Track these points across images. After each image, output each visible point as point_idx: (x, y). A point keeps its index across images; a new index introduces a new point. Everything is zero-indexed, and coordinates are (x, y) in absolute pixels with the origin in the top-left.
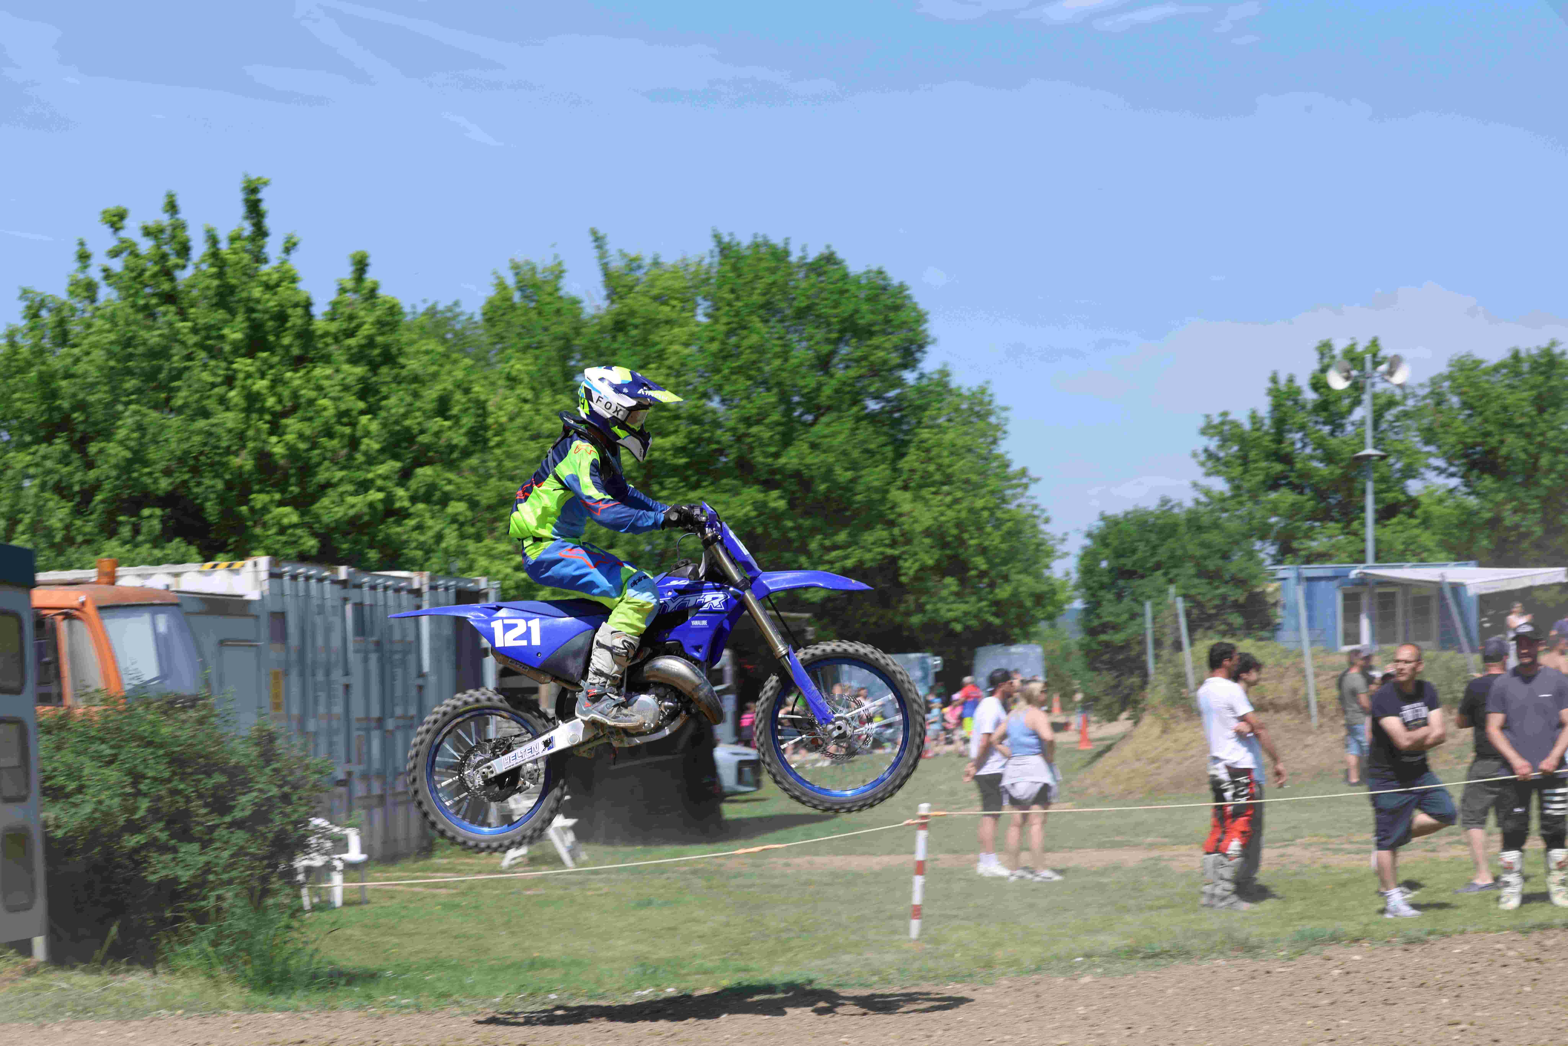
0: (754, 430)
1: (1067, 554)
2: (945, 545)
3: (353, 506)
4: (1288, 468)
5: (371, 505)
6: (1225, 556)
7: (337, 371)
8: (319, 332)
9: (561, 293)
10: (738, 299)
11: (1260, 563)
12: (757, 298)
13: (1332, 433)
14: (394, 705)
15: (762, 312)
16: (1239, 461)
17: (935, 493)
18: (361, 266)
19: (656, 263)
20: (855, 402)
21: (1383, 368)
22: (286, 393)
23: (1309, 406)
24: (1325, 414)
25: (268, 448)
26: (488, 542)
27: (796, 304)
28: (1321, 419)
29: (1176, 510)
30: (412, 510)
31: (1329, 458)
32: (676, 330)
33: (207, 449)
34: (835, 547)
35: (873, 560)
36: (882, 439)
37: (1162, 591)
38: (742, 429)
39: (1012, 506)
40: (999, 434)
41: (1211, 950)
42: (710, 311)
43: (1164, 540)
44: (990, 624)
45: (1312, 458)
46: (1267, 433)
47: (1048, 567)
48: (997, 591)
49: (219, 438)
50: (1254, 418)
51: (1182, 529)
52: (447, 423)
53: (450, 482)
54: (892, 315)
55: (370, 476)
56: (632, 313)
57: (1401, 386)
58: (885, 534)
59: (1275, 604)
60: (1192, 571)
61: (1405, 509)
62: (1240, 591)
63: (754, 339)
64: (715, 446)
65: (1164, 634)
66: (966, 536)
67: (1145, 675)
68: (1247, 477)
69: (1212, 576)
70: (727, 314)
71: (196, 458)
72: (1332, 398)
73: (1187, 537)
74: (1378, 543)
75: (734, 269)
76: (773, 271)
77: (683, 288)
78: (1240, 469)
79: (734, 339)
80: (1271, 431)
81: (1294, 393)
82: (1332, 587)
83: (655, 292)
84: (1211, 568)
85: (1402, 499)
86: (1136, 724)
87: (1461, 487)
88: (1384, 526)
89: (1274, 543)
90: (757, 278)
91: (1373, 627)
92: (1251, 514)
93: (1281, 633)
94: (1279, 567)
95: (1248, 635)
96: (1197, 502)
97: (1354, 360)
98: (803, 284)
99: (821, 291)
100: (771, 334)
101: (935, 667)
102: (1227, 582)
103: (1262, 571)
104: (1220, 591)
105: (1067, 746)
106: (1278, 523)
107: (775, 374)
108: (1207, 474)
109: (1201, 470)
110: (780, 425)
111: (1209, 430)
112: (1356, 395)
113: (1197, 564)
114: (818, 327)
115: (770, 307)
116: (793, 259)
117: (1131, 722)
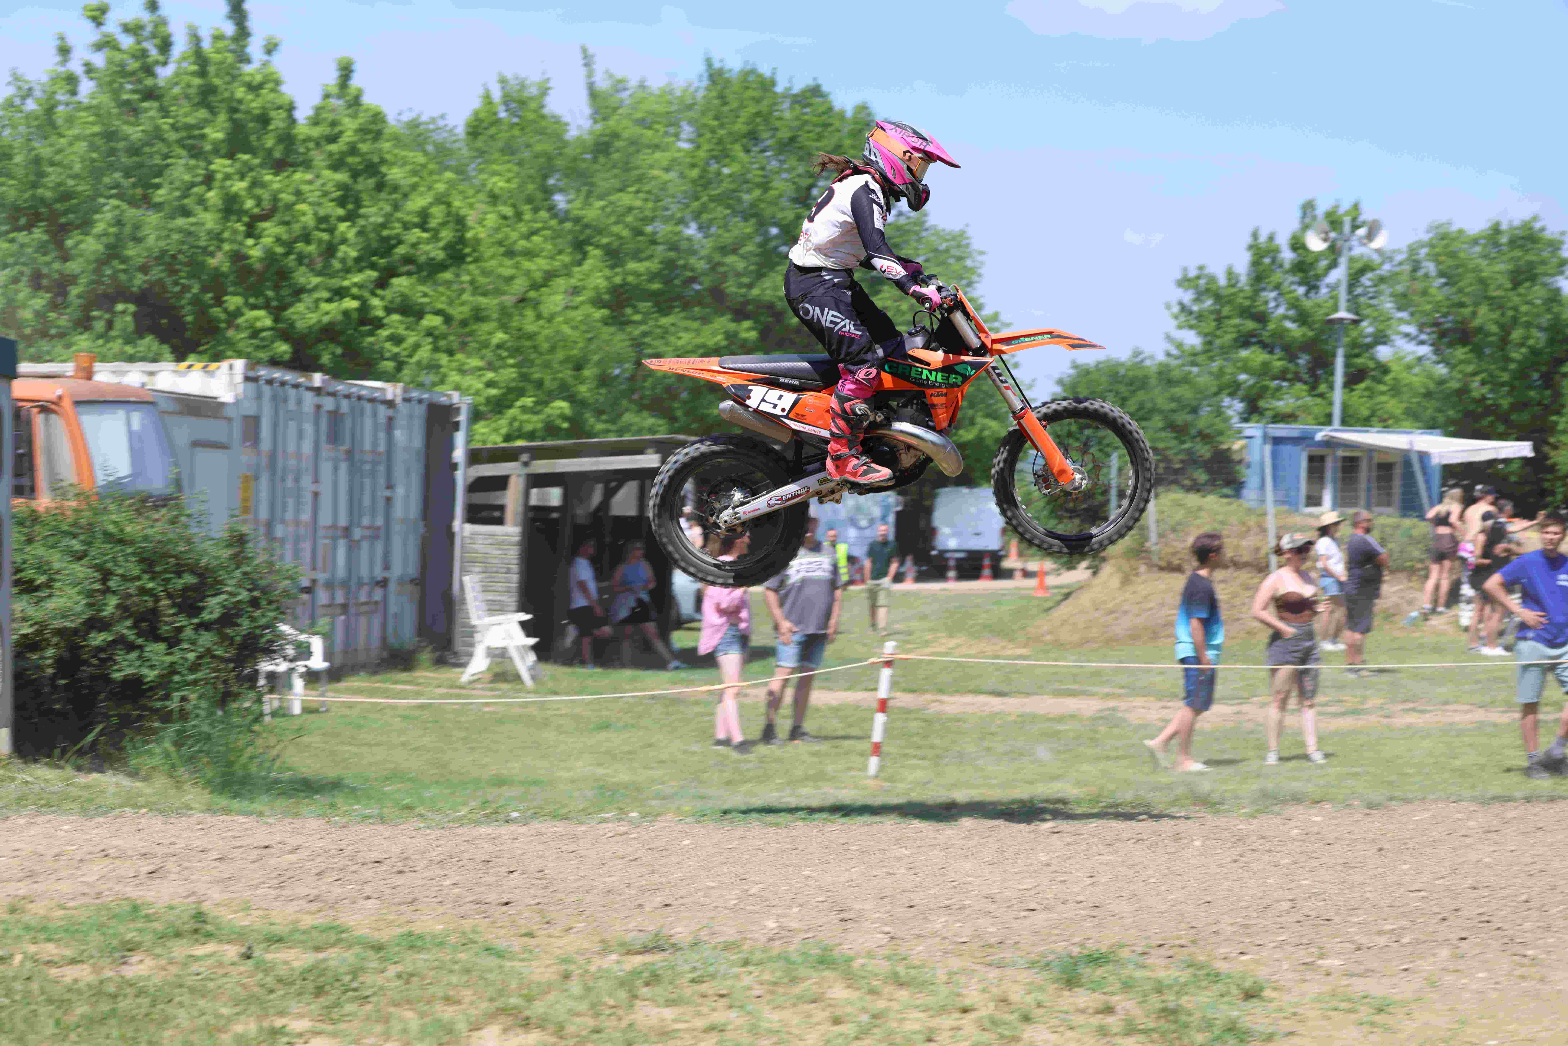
0: (731, 259)
3: (327, 313)
4: (1260, 326)
5: (346, 313)
6: (1195, 410)
7: (318, 176)
8: (301, 137)
9: (546, 111)
10: (722, 126)
11: (1227, 420)
12: (740, 127)
13: (1307, 295)
14: (361, 516)
15: (744, 141)
16: (1213, 316)
18: (346, 71)
19: (642, 86)
21: (1362, 232)
22: (266, 195)
23: (1287, 265)
24: (1302, 275)
25: (244, 250)
26: (459, 356)
27: (780, 135)
28: (1297, 280)
29: (1148, 363)
30: (386, 321)
31: (1302, 318)
32: (658, 155)
33: (185, 247)
38: (717, 257)
40: (975, 277)
42: (693, 137)
43: (1135, 391)
46: (1243, 290)
49: (198, 238)
50: (1230, 274)
51: (1153, 382)
52: (425, 235)
53: (425, 295)
55: (346, 283)
56: (615, 135)
57: (1379, 251)
59: (1240, 462)
60: (1160, 425)
61: (1373, 374)
62: (1206, 447)
63: (735, 168)
64: (689, 274)
68: (1219, 333)
69: (1179, 431)
70: (709, 141)
71: (174, 257)
72: (1309, 259)
73: (1157, 391)
74: (1345, 407)
75: (721, 96)
76: (758, 101)
77: (668, 113)
78: (1214, 324)
79: (714, 167)
80: (1247, 288)
81: (1273, 251)
82: (1297, 449)
83: (639, 115)
84: (1179, 423)
85: (1371, 365)
86: (1095, 573)
87: (1430, 355)
88: (1352, 390)
89: (1242, 401)
90: (742, 106)
91: (1335, 490)
92: (1221, 371)
93: (1245, 492)
94: (1246, 425)
95: (1212, 492)
96: (1169, 354)
97: (1334, 223)
98: (788, 115)
99: (805, 123)
100: (752, 164)
101: (897, 506)
102: (1193, 438)
103: (1229, 428)
104: (1186, 446)
105: (1022, 592)
106: (1247, 381)
107: (754, 205)
108: (1180, 327)
109: (1175, 323)
110: (756, 255)
111: (1185, 282)
112: (1332, 257)
113: (1166, 417)
114: (800, 159)
115: (753, 136)
116: (779, 89)
117: (1090, 571)
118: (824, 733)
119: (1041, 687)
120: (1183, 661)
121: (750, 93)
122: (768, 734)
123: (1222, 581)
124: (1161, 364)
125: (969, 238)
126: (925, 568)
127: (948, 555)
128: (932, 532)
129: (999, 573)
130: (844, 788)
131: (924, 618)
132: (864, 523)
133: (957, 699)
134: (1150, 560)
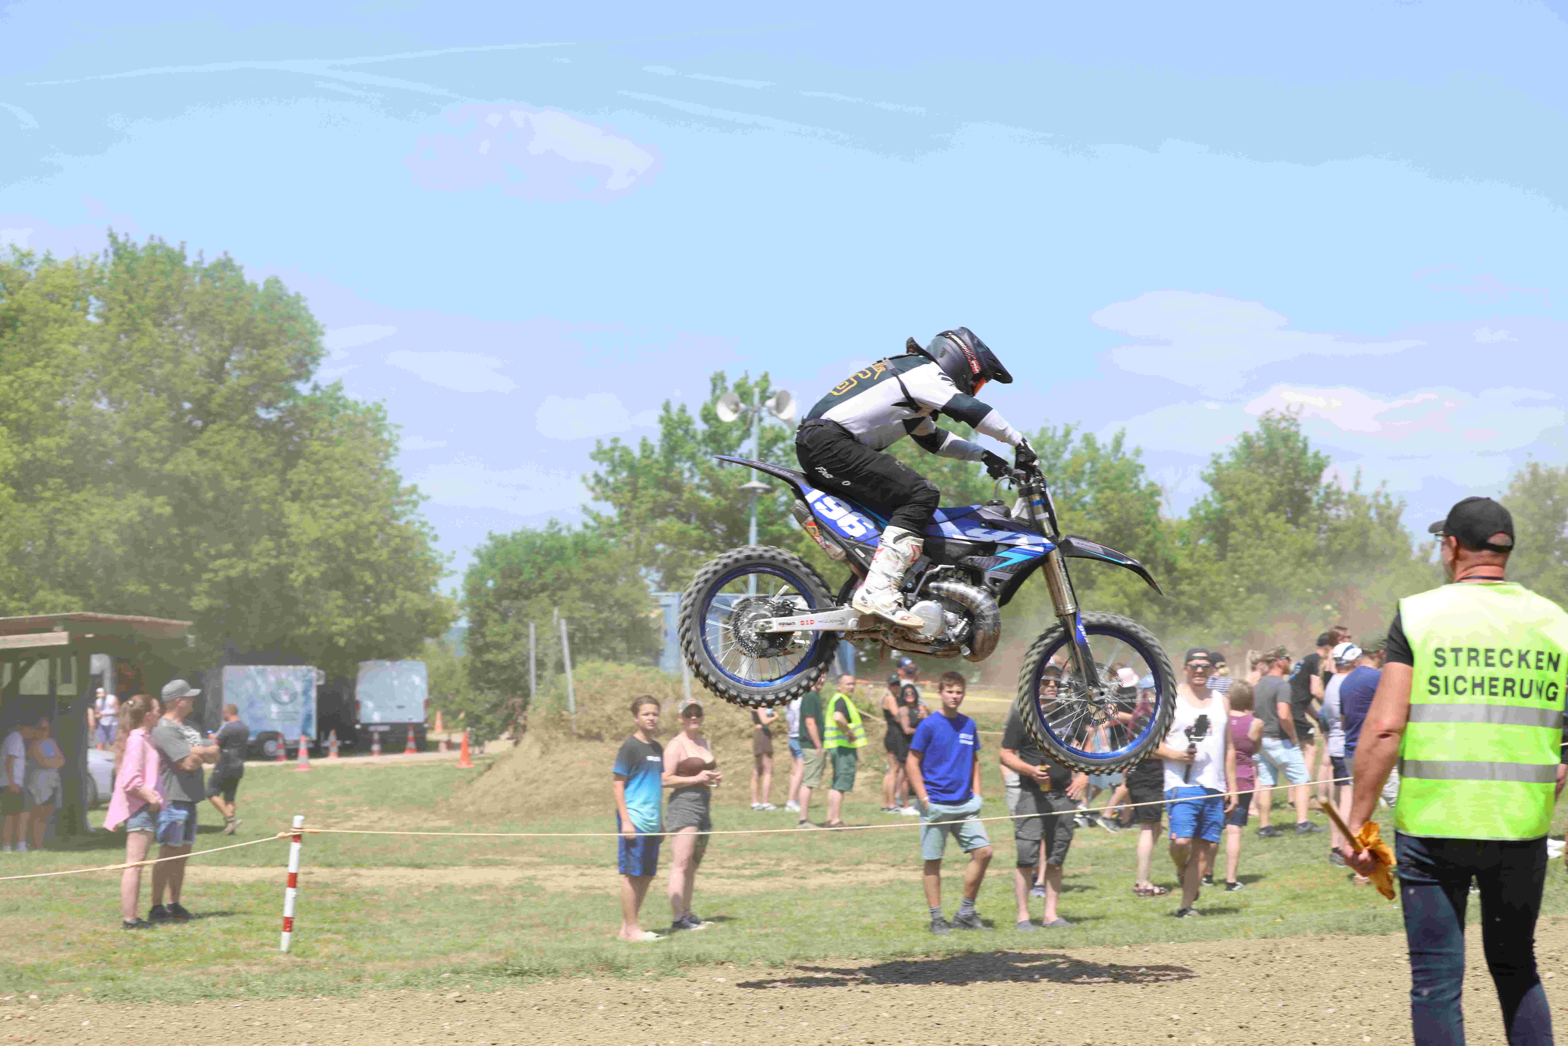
0: (141, 434)
1: (452, 573)
2: (331, 559)
4: (675, 496)
6: (611, 580)
10: (131, 300)
11: (645, 589)
12: (150, 301)
13: (720, 465)
15: (154, 315)
16: (629, 488)
17: (323, 506)
20: (245, 411)
21: (771, 403)
23: (699, 437)
24: (713, 445)
27: (190, 309)
28: (709, 450)
31: (717, 488)
32: (66, 329)
34: (219, 556)
35: (258, 570)
36: (272, 449)
37: (545, 613)
38: (129, 432)
39: (402, 522)
40: (391, 450)
41: (579, 969)
42: (100, 310)
43: (551, 562)
44: (374, 640)
46: (657, 461)
47: (435, 585)
48: (383, 606)
50: (645, 445)
51: (570, 552)
54: (286, 325)
57: (787, 420)
58: (271, 544)
59: (657, 631)
61: (787, 541)
62: (624, 616)
63: (146, 342)
64: (101, 449)
65: (546, 655)
66: (353, 550)
68: (636, 503)
69: (597, 601)
70: (118, 315)
72: (721, 430)
73: (573, 561)
75: (128, 270)
76: (166, 275)
77: (75, 287)
78: (629, 495)
79: (124, 341)
80: (661, 459)
81: (685, 423)
83: (45, 289)
84: (597, 592)
85: (785, 533)
89: (659, 570)
90: (151, 280)
92: (638, 541)
93: (663, 659)
94: (663, 594)
95: (630, 660)
96: (586, 526)
97: (744, 394)
98: (198, 289)
99: (217, 296)
100: (163, 338)
101: (318, 680)
102: (610, 607)
103: (646, 597)
104: (603, 616)
105: (447, 764)
106: (664, 550)
107: (166, 379)
108: (596, 499)
109: (590, 495)
110: (168, 430)
111: (599, 455)
112: (744, 428)
113: (583, 587)
114: (212, 333)
115: (163, 310)
116: (189, 263)
117: (511, 742)
119: (461, 858)
121: (159, 267)
124: (577, 535)
125: (385, 412)
126: (348, 742)
127: (372, 728)
128: (356, 705)
129: (423, 745)
130: (256, 964)
131: (347, 792)
132: (285, 698)
133: (375, 872)
134: (570, 728)
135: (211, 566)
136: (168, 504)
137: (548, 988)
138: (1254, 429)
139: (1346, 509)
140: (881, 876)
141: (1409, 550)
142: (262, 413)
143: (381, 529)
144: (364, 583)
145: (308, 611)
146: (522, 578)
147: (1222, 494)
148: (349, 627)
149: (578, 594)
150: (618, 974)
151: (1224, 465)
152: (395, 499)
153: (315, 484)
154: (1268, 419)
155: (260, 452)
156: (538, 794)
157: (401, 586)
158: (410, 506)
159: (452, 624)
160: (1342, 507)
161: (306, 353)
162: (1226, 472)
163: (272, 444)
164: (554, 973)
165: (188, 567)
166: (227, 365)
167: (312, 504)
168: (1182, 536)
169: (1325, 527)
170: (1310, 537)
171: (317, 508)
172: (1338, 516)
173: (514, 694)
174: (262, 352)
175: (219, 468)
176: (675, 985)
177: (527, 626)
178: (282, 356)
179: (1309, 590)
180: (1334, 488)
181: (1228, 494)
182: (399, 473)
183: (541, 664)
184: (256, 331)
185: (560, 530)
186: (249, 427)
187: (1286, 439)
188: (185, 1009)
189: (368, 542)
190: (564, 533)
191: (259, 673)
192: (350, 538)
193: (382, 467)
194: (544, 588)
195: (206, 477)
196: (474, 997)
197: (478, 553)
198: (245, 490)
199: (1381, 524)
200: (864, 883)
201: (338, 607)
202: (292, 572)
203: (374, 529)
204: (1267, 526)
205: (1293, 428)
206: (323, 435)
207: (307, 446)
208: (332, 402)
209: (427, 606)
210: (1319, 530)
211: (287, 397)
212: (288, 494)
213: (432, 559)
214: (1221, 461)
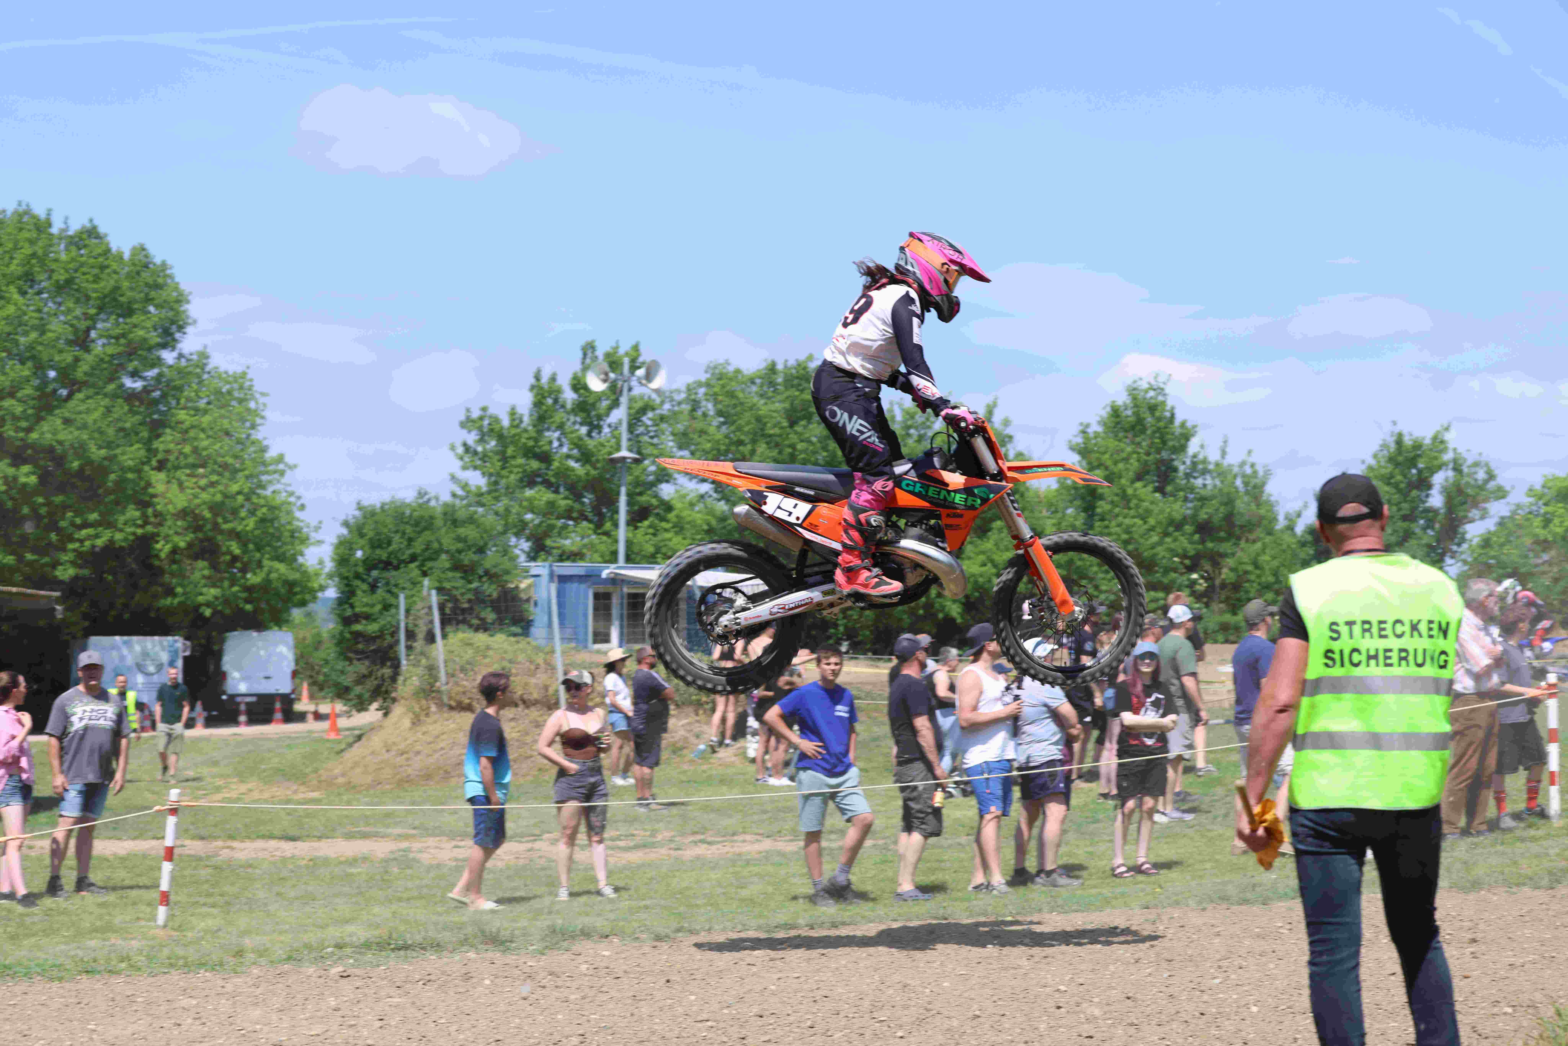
2: (198, 529)
4: (543, 466)
6: (481, 550)
11: (513, 559)
12: (15, 269)
13: (589, 434)
15: (19, 283)
16: (498, 457)
17: (188, 475)
20: (111, 380)
21: (640, 372)
23: (569, 406)
24: (584, 415)
27: (55, 277)
28: (578, 419)
31: (586, 457)
34: (85, 525)
35: (124, 540)
36: (138, 418)
37: (415, 583)
39: (268, 492)
40: (258, 420)
41: (462, 943)
43: (420, 532)
44: (242, 610)
45: (568, 456)
46: (526, 431)
47: (302, 555)
48: (249, 576)
50: (513, 415)
51: (439, 522)
54: (153, 294)
57: (657, 391)
58: (137, 514)
59: (528, 600)
60: (445, 564)
61: (656, 511)
62: (494, 587)
63: (10, 310)
65: (416, 625)
66: (220, 520)
67: (396, 666)
68: (505, 473)
69: (466, 571)
72: (591, 400)
73: (442, 531)
74: (629, 544)
76: (32, 242)
78: (498, 464)
80: (530, 428)
81: (555, 392)
82: (583, 586)
84: (466, 562)
85: (654, 502)
86: (386, 715)
87: (711, 493)
88: (636, 528)
89: (528, 540)
90: (16, 248)
91: (621, 627)
92: (507, 510)
93: (533, 630)
94: (532, 564)
95: (501, 630)
96: (454, 495)
97: (614, 363)
98: (63, 257)
99: (82, 265)
100: (28, 306)
101: (184, 651)
102: (480, 577)
103: (516, 567)
104: (474, 585)
105: (316, 735)
106: (533, 520)
107: (31, 347)
108: (464, 468)
109: (459, 463)
110: (34, 399)
111: (468, 423)
112: (613, 397)
113: (452, 557)
114: (77, 301)
115: (29, 278)
116: (54, 230)
117: (380, 713)
118: (111, 884)
119: (334, 830)
120: (472, 801)
121: (24, 235)
122: (54, 887)
123: (512, 719)
124: (446, 505)
125: (251, 380)
126: (214, 713)
127: (239, 699)
128: (223, 676)
129: (291, 716)
130: (132, 939)
131: (215, 763)
132: (152, 669)
133: (248, 844)
134: (440, 699)
135: (76, 536)
136: (33, 473)
137: (432, 962)
138: (1122, 399)
139: (1213, 478)
140: (757, 847)
141: (1275, 519)
142: (129, 383)
143: (248, 499)
144: (229, 553)
145: (174, 581)
146: (391, 549)
147: (1089, 463)
148: (216, 598)
149: (447, 565)
150: (502, 948)
151: (1092, 435)
152: (262, 469)
153: (181, 453)
154: (1135, 389)
155: (125, 422)
156: (408, 766)
157: (267, 556)
158: (276, 476)
159: (320, 595)
160: (1208, 477)
161: (173, 322)
162: (1093, 442)
163: (137, 413)
164: (437, 946)
165: (53, 536)
166: (93, 334)
167: (179, 473)
168: (1050, 505)
169: (1191, 496)
170: (1177, 506)
171: (184, 478)
172: (1205, 485)
173: (383, 664)
174: (128, 320)
175: (85, 437)
176: (559, 959)
177: (397, 597)
178: (149, 324)
179: (1176, 559)
180: (1201, 457)
181: (1095, 464)
182: (265, 443)
183: (411, 635)
184: (121, 299)
185: (429, 500)
186: (114, 396)
187: (1153, 408)
188: (67, 985)
189: (235, 512)
190: (433, 503)
191: (125, 643)
192: (216, 508)
193: (248, 436)
194: (413, 558)
195: (72, 445)
196: (357, 972)
197: (346, 524)
198: (111, 459)
199: (1247, 493)
200: (740, 855)
201: (204, 577)
202: (157, 542)
203: (240, 498)
204: (1135, 496)
205: (1160, 398)
206: (190, 405)
207: (173, 415)
208: (198, 370)
209: (294, 576)
210: (1186, 499)
211: (153, 366)
212: (154, 463)
213: (299, 530)
214: (1090, 430)
